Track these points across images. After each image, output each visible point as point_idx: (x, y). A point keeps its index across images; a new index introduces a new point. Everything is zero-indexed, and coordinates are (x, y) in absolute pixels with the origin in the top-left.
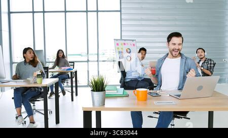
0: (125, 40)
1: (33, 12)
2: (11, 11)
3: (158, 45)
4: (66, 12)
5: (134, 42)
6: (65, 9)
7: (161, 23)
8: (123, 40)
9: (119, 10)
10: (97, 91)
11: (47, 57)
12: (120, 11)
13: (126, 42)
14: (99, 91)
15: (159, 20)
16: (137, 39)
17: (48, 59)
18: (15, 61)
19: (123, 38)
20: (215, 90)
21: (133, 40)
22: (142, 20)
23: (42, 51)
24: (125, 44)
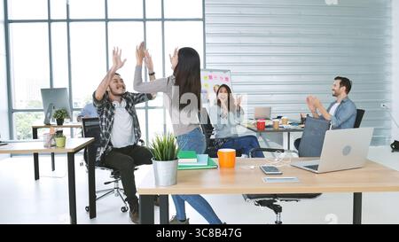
0: (211, 71)
1: (50, 21)
2: (9, 18)
3: (268, 79)
4: (107, 20)
5: (227, 75)
6: (106, 16)
7: (274, 40)
8: (208, 70)
9: (201, 17)
10: (163, 160)
11: (74, 101)
12: (203, 20)
13: (213, 74)
14: (167, 160)
15: (271, 35)
16: (233, 69)
17: (76, 103)
18: (18, 108)
19: (207, 68)
20: (368, 158)
21: (225, 71)
22: (241, 35)
23: (65, 89)
24: (211, 77)
